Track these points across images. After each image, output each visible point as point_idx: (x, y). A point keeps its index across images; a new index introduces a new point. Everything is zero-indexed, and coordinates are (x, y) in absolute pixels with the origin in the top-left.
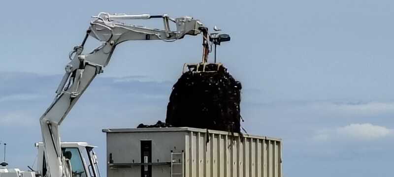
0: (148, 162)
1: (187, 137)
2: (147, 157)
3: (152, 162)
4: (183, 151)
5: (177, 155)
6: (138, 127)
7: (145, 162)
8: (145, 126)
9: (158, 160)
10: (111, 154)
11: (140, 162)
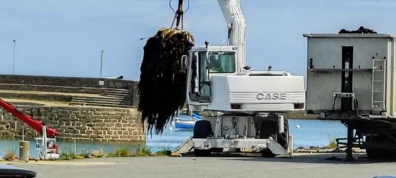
0: (349, 67)
1: (389, 43)
2: (348, 63)
3: (353, 68)
4: (385, 58)
5: (379, 62)
6: (339, 33)
7: (346, 68)
8: (347, 32)
9: (359, 67)
10: (311, 59)
11: (341, 68)
